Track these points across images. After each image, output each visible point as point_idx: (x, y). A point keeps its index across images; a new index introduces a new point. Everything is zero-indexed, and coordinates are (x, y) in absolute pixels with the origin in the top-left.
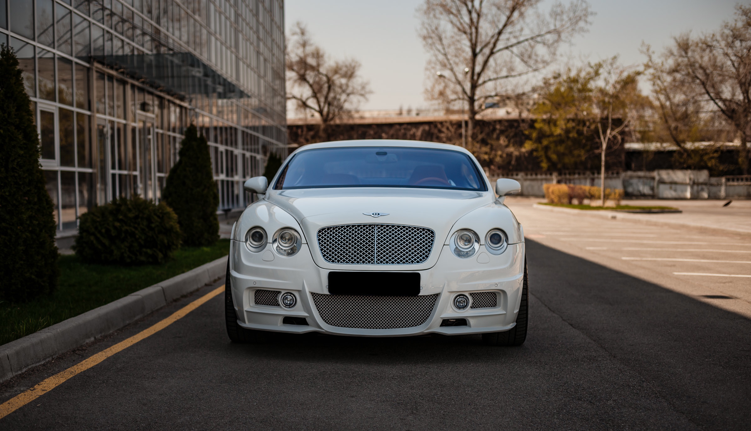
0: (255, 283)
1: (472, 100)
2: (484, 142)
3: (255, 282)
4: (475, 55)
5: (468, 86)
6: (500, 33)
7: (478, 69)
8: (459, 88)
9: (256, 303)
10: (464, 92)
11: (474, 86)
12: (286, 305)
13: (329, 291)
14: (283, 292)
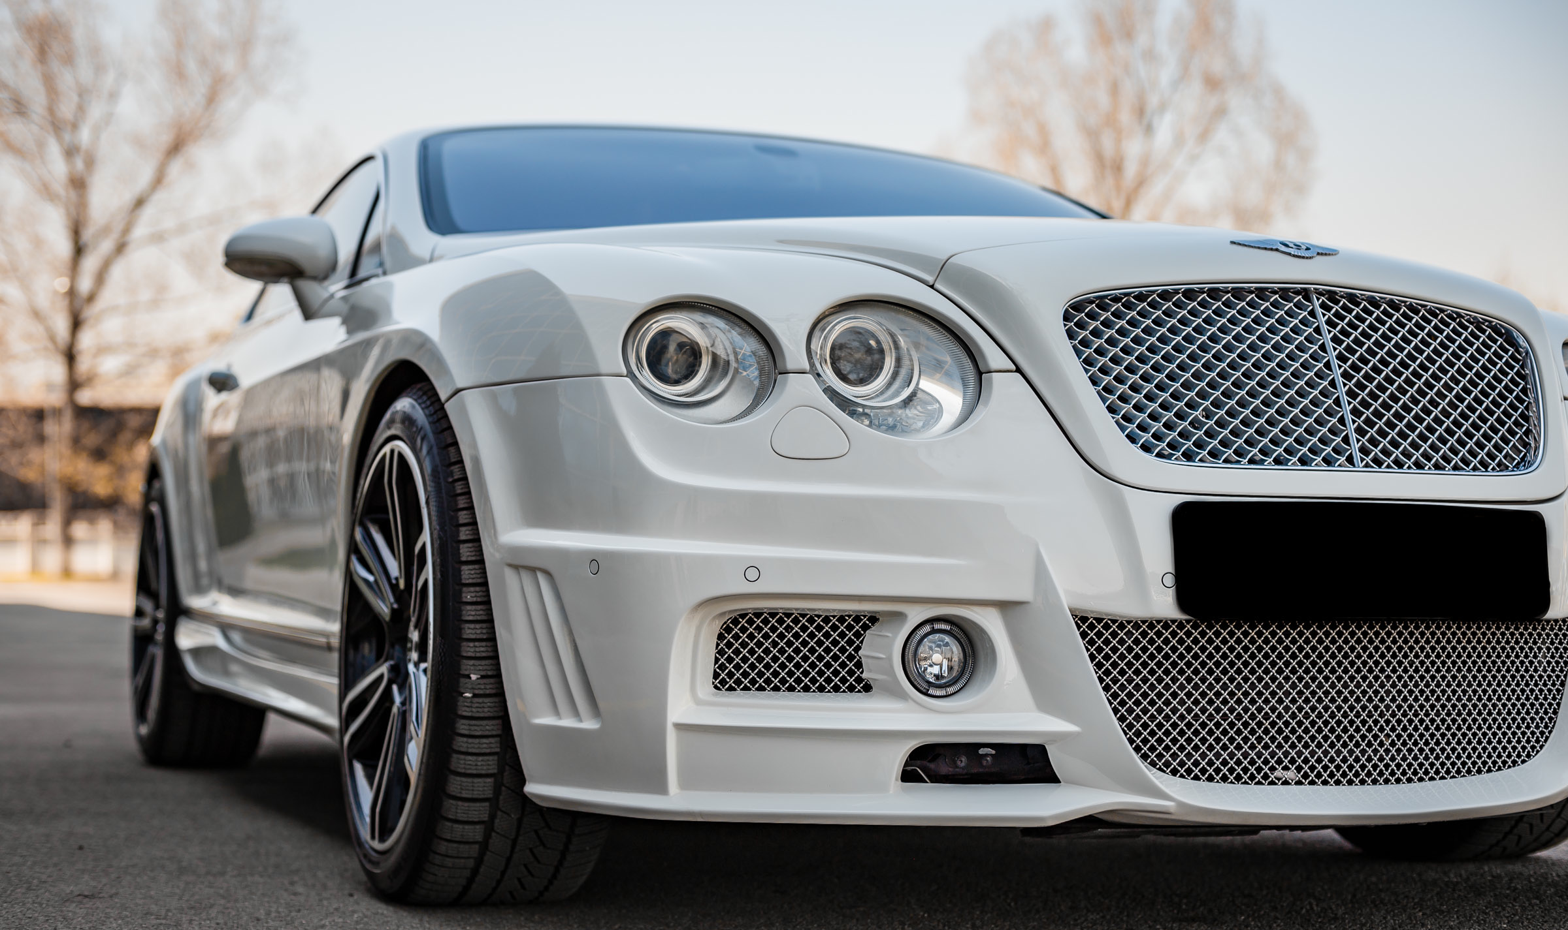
0: (753, 573)
1: (70, 357)
2: (99, 455)
3: (753, 569)
4: (79, 251)
5: (61, 325)
6: (140, 203)
7: (85, 285)
8: (38, 330)
9: (723, 682)
10: (52, 338)
11: (76, 324)
12: (924, 686)
13: (1182, 601)
14: (917, 616)
